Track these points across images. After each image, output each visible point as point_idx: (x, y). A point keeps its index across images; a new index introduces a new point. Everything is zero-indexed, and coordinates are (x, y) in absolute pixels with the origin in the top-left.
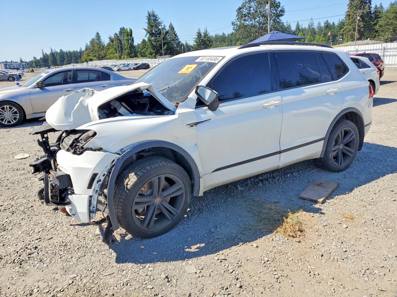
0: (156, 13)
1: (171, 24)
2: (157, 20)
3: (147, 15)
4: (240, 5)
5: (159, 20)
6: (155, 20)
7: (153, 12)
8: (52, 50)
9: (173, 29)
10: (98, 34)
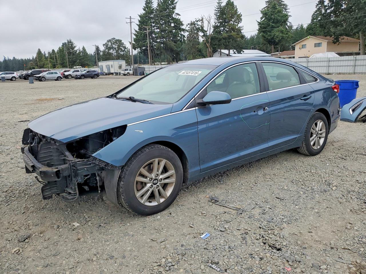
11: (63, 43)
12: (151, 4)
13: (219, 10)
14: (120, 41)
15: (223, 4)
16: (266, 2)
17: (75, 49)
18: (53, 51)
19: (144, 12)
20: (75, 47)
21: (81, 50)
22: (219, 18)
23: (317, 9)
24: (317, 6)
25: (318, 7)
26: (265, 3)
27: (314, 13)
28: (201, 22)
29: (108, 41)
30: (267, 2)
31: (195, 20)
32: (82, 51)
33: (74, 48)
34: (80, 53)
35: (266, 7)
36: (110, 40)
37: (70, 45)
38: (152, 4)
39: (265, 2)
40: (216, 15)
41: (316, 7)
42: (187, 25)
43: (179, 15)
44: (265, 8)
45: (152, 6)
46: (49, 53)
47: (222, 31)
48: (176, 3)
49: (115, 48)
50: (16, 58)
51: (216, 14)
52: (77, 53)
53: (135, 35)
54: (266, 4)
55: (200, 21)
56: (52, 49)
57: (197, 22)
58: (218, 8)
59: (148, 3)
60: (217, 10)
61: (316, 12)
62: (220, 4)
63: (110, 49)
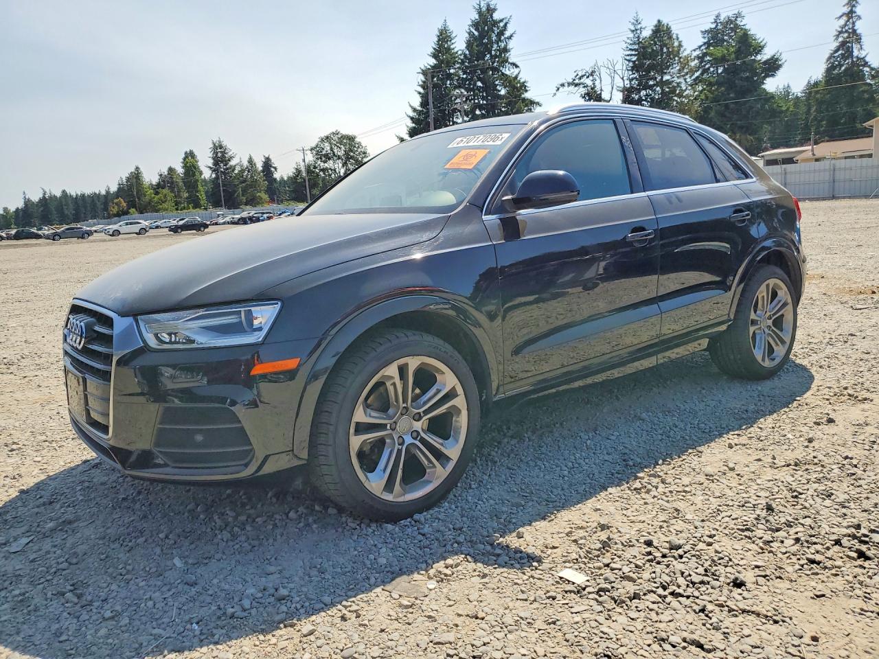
0: (224, 144)
1: (250, 156)
2: (226, 153)
3: (212, 146)
4: (314, 145)
5: (230, 154)
6: (224, 153)
7: (220, 142)
8: (45, 194)
9: (255, 164)
10: (137, 168)
11: (186, 153)
12: (450, 41)
13: (636, 47)
14: (351, 139)
15: (647, 33)
16: (704, 32)
17: (232, 163)
18: (171, 170)
19: (433, 61)
20: (231, 158)
21: (245, 163)
22: (635, 68)
23: (838, 44)
24: (838, 36)
25: (841, 39)
26: (700, 35)
27: (832, 54)
28: (591, 78)
29: (322, 140)
30: (706, 31)
31: (576, 74)
32: (247, 167)
33: (229, 161)
34: (242, 171)
35: (705, 44)
36: (327, 138)
37: (219, 155)
38: (453, 41)
39: (700, 33)
40: (629, 61)
41: (837, 39)
42: (558, 89)
43: (517, 66)
44: (701, 46)
45: (452, 47)
46: (161, 175)
47: (644, 98)
48: (510, 37)
49: (339, 158)
50: (68, 193)
51: (628, 58)
52: (236, 172)
53: (412, 118)
54: (704, 38)
55: (588, 77)
56: (169, 166)
57: (580, 79)
58: (634, 44)
59: (444, 37)
60: (630, 47)
61: (836, 51)
62: (638, 32)
63: (327, 157)
